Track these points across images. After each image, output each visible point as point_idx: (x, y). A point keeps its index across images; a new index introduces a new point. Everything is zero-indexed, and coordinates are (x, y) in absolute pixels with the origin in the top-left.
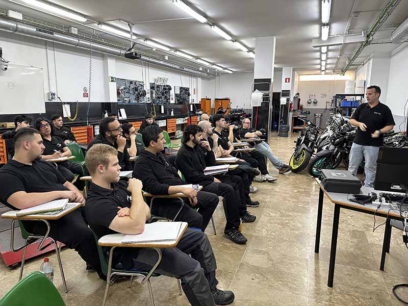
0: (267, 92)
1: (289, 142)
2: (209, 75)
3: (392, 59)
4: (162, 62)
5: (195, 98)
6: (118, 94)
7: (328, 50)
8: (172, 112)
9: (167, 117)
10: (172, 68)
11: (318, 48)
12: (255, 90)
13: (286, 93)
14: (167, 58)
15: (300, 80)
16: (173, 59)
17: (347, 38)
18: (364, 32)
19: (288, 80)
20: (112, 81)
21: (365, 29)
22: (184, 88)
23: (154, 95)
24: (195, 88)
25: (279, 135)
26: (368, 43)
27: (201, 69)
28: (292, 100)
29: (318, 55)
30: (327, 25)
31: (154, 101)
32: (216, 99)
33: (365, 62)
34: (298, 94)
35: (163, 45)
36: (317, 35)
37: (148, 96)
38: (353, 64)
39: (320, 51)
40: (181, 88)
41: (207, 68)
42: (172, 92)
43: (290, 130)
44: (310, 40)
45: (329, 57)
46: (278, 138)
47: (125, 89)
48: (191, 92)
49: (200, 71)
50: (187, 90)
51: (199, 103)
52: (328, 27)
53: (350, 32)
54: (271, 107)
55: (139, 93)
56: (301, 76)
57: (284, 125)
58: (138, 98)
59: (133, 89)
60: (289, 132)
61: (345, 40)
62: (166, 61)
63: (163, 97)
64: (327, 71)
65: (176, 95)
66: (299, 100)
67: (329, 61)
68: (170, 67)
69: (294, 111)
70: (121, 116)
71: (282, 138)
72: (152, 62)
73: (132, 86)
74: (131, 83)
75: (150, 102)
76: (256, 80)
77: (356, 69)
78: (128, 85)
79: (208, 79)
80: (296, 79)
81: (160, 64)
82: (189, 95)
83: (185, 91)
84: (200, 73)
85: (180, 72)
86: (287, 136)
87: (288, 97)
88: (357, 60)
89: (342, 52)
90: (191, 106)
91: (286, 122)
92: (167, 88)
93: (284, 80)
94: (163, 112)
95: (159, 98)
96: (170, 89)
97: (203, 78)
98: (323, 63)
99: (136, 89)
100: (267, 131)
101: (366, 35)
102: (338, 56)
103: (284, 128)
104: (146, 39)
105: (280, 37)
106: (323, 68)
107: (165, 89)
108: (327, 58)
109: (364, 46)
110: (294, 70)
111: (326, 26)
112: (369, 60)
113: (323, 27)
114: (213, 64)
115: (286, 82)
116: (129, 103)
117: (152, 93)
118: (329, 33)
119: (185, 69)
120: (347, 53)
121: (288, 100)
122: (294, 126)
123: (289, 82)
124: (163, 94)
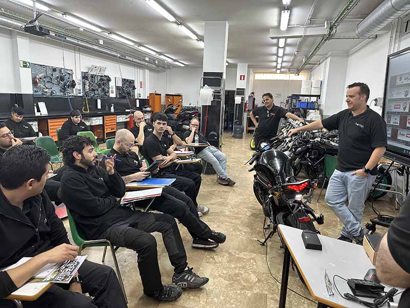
0: (218, 89)
1: (244, 145)
2: (159, 68)
3: (350, 58)
4: (96, 48)
5: (141, 93)
6: (35, 83)
7: (286, 45)
8: (112, 108)
9: (104, 113)
10: (110, 55)
11: (275, 41)
12: (204, 85)
13: (241, 92)
14: (101, 42)
15: (256, 79)
16: (109, 44)
17: (308, 29)
18: (327, 23)
19: (243, 77)
20: (25, 66)
21: (329, 19)
22: (128, 80)
23: (87, 87)
24: (142, 81)
25: (233, 136)
26: (330, 36)
27: (147, 59)
28: (247, 99)
29: (274, 49)
30: (288, 9)
31: (86, 94)
32: (167, 95)
33: (321, 61)
34: (253, 93)
35: (91, 24)
36: (275, 24)
37: (79, 87)
38: (309, 62)
39: (277, 45)
40: (124, 80)
41: (154, 59)
42: (112, 84)
43: (245, 131)
44: (266, 30)
45: (286, 52)
46: (233, 140)
47: (45, 78)
48: (137, 85)
49: (146, 61)
50: (131, 83)
51: (147, 98)
52: (289, 11)
53: (312, 22)
54: (223, 105)
55: (65, 84)
56: (256, 75)
57: (239, 126)
58: (64, 89)
59: (58, 78)
60: (244, 133)
61: (305, 31)
62: (100, 46)
63: (100, 89)
64: (282, 70)
65: (117, 88)
66: (254, 99)
67: (286, 58)
68: (108, 54)
69: (249, 111)
70: (39, 111)
71: (237, 140)
72: (82, 46)
73: (57, 74)
74: (54, 70)
75: (81, 95)
76: (205, 74)
77: (311, 69)
78: (50, 72)
79: (158, 72)
80: (251, 78)
81: (94, 50)
82: (134, 88)
83: (129, 84)
84: (147, 63)
85: (122, 60)
86: (241, 138)
87: (243, 96)
88: (314, 58)
89: (300, 47)
90: (138, 101)
91: (241, 123)
92: (105, 78)
93: (238, 77)
94: (99, 107)
95: (93, 90)
96: (109, 80)
97: (151, 70)
98: (280, 60)
99: (62, 79)
100: (218, 134)
101: (330, 26)
102: (296, 53)
103: (238, 129)
104: (65, 13)
105: (232, 23)
106: (279, 67)
107: (101, 80)
108: (284, 54)
109: (326, 40)
110: (249, 67)
111: (286, 11)
112: (326, 58)
113: (283, 12)
114: (160, 54)
115: (241, 79)
116: (51, 95)
117: (84, 84)
118: (289, 20)
119: (127, 58)
120: (305, 49)
121: (243, 99)
122: (249, 127)
123: (244, 79)
124: (99, 86)
